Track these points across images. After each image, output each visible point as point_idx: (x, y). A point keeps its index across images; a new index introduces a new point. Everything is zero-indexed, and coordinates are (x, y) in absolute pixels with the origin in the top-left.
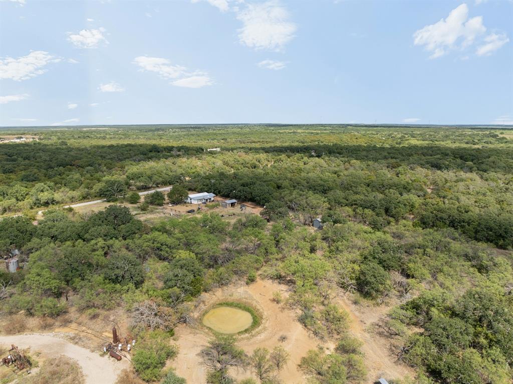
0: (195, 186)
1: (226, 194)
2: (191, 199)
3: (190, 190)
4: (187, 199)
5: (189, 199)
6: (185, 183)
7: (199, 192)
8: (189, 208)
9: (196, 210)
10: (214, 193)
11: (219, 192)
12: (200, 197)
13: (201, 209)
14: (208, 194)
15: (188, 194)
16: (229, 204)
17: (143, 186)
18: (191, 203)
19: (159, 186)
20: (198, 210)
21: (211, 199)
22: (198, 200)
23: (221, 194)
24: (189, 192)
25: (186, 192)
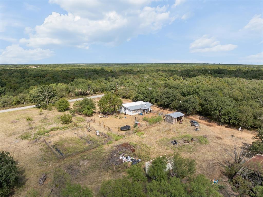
0: (129, 94)
1: (166, 104)
2: (125, 109)
3: (124, 97)
4: (121, 109)
5: (123, 109)
6: (120, 91)
7: (134, 101)
8: (123, 123)
9: (132, 126)
10: (150, 102)
11: (156, 101)
12: (136, 106)
13: (138, 126)
14: (144, 103)
15: (122, 103)
16: (175, 119)
17: (81, 92)
18: (125, 114)
19: (97, 93)
20: (134, 127)
21: (148, 109)
22: (133, 110)
23: (159, 103)
24: (123, 100)
25: (120, 101)
